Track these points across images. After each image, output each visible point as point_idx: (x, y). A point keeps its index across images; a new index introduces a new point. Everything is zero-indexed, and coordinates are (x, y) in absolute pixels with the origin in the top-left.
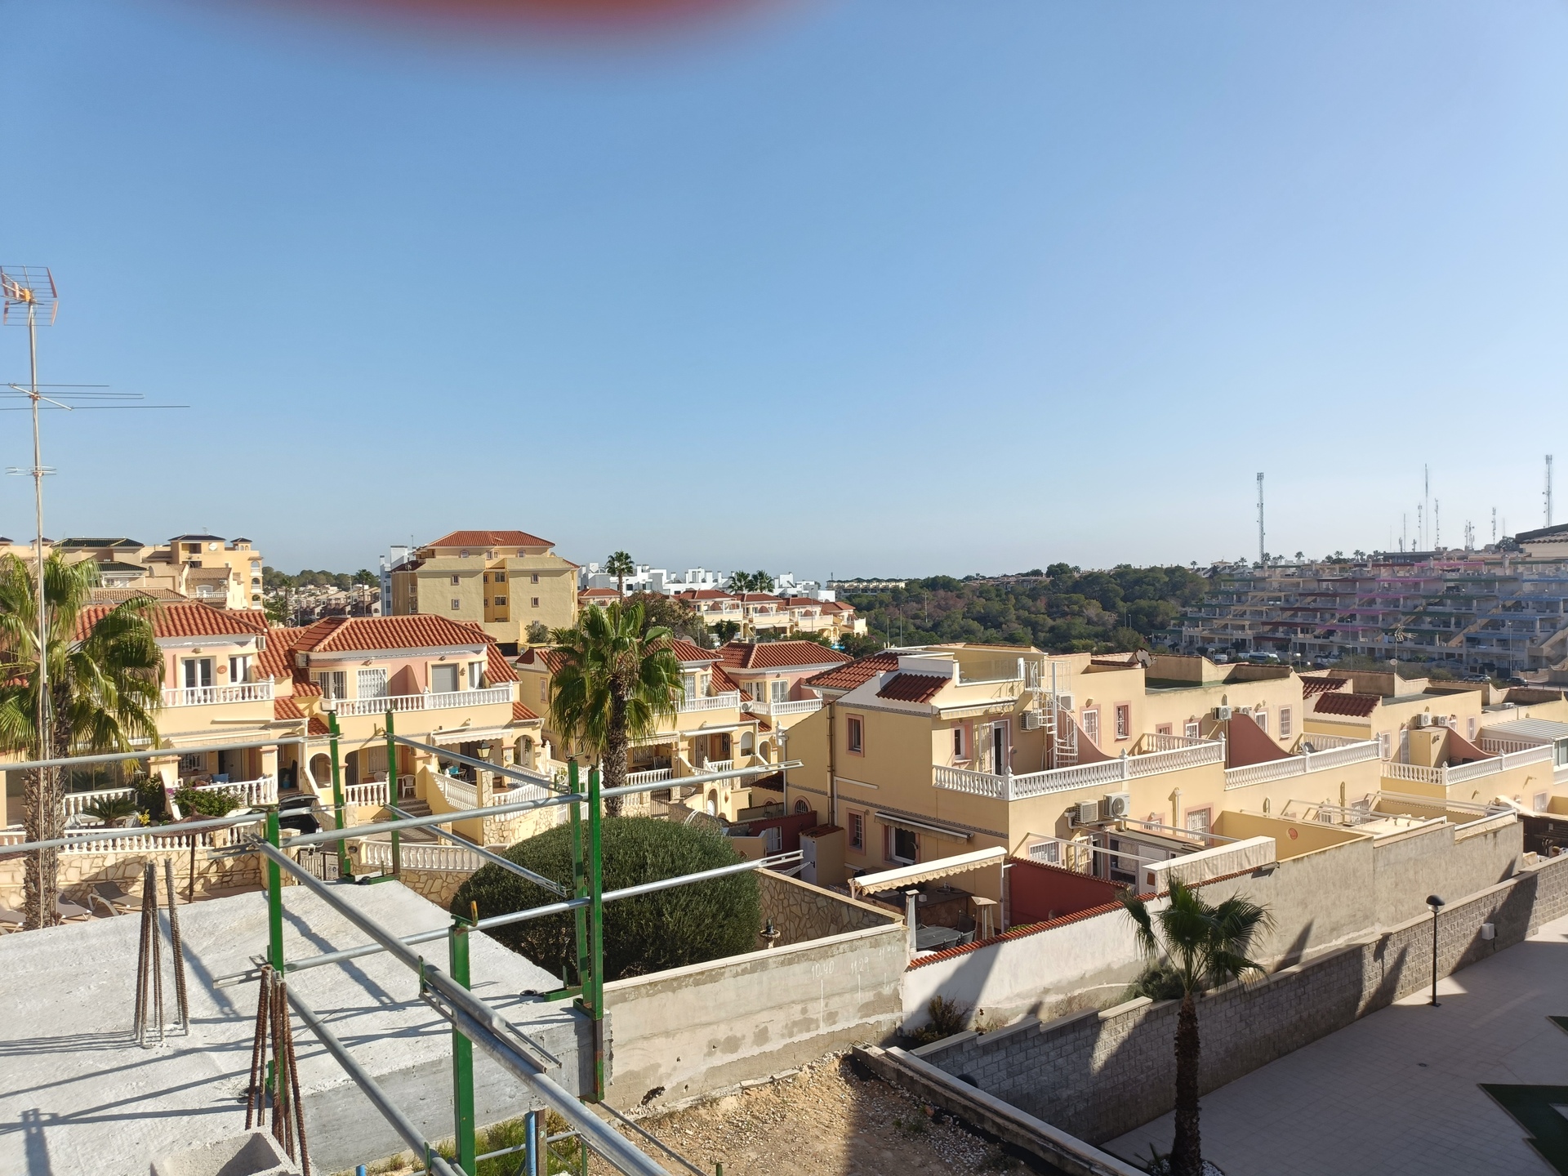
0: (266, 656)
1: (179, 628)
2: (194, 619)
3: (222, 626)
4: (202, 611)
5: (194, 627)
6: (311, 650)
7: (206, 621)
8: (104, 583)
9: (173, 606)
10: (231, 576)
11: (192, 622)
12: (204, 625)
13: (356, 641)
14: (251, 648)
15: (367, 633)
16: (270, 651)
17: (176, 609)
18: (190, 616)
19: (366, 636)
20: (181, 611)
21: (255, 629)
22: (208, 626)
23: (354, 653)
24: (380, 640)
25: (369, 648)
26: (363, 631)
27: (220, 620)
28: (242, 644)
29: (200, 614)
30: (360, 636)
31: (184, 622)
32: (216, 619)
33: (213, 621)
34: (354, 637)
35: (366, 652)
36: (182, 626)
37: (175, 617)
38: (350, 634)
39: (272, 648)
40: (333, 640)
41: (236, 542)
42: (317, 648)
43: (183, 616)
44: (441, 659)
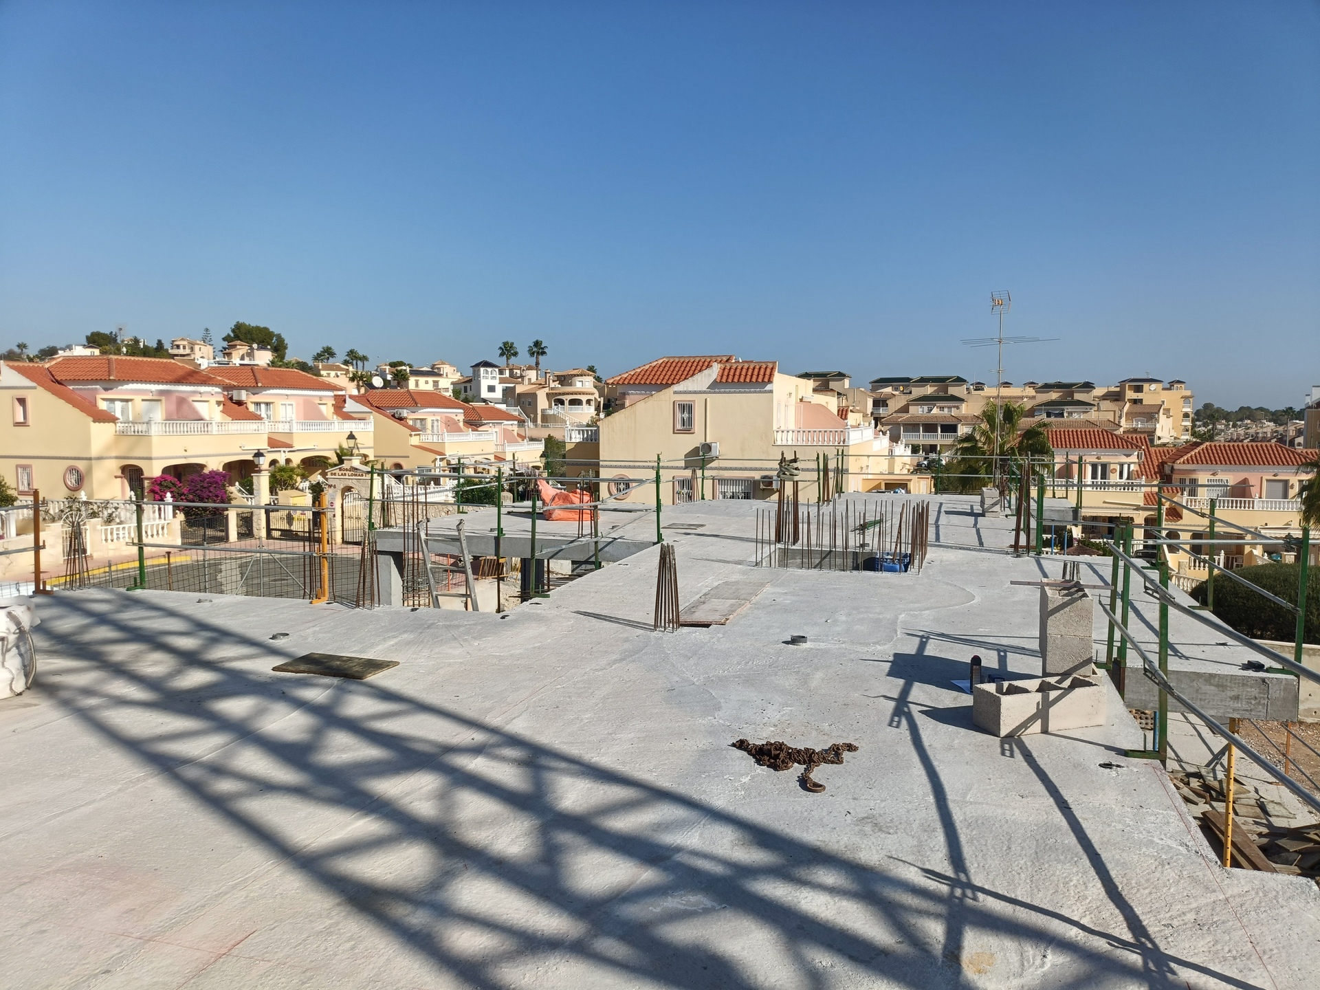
0: (1144, 465)
1: (1090, 443)
2: (1099, 438)
3: (1116, 443)
4: (1105, 433)
5: (1098, 443)
6: (1174, 463)
7: (1106, 440)
8: (1065, 415)
9: (1087, 430)
10: (1161, 411)
11: (1098, 440)
12: (1104, 442)
13: (1208, 458)
14: (1134, 458)
15: (1218, 453)
16: (1147, 462)
17: (1089, 431)
18: (1097, 436)
19: (1216, 455)
20: (1092, 433)
21: (1137, 447)
22: (1107, 443)
23: (1205, 466)
24: (1226, 459)
25: (1217, 463)
26: (1215, 451)
27: (1115, 440)
28: (1128, 456)
29: (1103, 435)
30: (1211, 455)
31: (1093, 440)
32: (1113, 439)
33: (1111, 440)
34: (1207, 455)
35: (1214, 466)
36: (1091, 442)
37: (1088, 437)
38: (1204, 454)
39: (1149, 460)
40: (1191, 457)
41: (1172, 384)
42: (1178, 461)
43: (1093, 436)
44: (1275, 476)
